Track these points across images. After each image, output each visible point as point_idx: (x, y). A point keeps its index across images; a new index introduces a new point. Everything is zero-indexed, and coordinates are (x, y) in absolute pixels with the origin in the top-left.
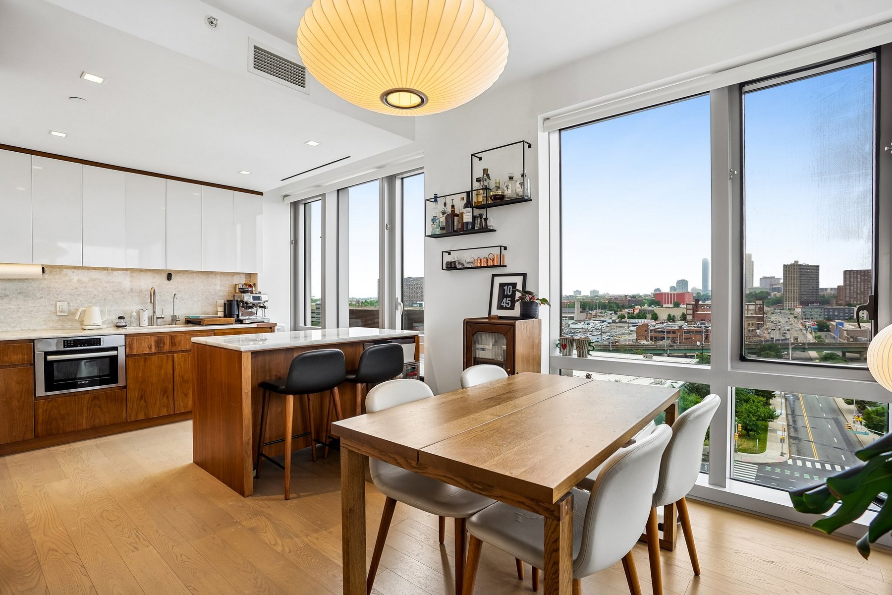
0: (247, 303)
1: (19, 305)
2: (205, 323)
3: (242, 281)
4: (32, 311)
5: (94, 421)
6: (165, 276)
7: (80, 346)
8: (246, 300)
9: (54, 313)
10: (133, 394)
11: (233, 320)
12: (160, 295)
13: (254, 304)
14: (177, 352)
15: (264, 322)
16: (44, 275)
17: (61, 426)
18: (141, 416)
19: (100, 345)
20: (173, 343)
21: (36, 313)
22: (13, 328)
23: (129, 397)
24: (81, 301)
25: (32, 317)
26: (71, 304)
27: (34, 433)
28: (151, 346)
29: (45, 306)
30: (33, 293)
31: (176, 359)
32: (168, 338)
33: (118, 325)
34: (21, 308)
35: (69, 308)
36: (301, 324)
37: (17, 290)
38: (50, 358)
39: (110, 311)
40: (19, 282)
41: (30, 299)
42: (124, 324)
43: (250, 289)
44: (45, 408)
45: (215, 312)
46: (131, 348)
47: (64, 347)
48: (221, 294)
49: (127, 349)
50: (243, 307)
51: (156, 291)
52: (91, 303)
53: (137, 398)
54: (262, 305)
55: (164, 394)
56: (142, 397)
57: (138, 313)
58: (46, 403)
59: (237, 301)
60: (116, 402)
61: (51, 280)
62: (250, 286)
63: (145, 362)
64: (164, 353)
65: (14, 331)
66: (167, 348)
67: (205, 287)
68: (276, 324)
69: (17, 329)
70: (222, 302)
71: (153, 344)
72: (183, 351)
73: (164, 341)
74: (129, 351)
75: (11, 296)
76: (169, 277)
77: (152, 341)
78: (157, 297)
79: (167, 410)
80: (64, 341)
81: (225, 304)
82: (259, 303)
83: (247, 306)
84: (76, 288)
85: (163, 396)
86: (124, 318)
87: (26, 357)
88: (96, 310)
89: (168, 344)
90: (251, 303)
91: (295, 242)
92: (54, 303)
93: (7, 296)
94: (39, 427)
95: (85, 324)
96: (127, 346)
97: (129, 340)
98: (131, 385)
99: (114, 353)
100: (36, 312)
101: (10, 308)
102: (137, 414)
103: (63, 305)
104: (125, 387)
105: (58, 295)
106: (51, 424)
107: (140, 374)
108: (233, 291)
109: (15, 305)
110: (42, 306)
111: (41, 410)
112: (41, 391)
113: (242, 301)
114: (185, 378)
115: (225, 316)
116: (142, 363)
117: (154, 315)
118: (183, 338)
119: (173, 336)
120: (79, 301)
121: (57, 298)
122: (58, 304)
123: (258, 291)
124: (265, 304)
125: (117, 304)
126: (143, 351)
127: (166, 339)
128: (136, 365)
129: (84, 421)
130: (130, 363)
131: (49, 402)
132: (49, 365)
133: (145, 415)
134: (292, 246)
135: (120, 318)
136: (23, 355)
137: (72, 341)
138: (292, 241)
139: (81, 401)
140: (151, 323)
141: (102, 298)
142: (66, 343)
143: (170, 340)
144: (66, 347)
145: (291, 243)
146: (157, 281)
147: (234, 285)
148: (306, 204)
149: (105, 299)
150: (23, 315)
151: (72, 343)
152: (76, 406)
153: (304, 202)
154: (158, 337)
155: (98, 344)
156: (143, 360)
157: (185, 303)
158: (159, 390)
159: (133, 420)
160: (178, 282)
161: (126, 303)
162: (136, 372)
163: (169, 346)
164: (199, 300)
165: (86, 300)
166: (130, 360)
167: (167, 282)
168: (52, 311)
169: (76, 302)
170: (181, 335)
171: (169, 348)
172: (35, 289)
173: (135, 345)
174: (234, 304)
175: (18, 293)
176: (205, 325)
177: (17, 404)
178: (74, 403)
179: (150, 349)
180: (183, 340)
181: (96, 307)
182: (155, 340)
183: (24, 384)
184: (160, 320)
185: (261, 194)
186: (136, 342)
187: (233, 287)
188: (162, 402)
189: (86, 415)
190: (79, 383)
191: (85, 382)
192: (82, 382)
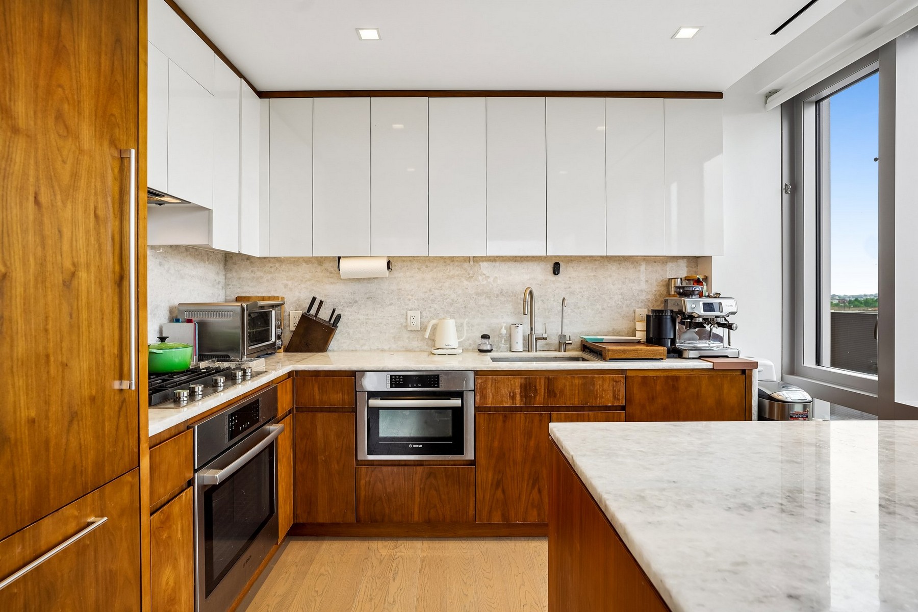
0: (691, 317)
1: (368, 314)
2: (610, 355)
3: (680, 272)
4: (381, 323)
5: (429, 512)
6: (550, 267)
7: (413, 387)
8: (689, 310)
9: (405, 327)
10: (485, 476)
11: (663, 349)
12: (542, 301)
13: (705, 319)
14: (557, 409)
15: (727, 357)
16: (390, 272)
17: (387, 510)
18: (497, 518)
19: (438, 387)
20: (551, 392)
21: (385, 327)
22: (362, 346)
23: (479, 481)
24: (436, 309)
25: (381, 332)
26: (424, 314)
27: (355, 514)
28: (514, 394)
29: (395, 317)
30: (382, 298)
32: (543, 382)
33: (481, 348)
34: (370, 319)
35: (421, 319)
36: (809, 361)
37: (366, 294)
38: (373, 403)
39: (473, 326)
40: (368, 283)
41: (379, 306)
42: (488, 348)
43: (699, 288)
44: (367, 479)
45: (631, 331)
46: (484, 396)
47: (391, 387)
48: (643, 297)
49: (478, 397)
50: (682, 323)
51: (535, 293)
52: (448, 312)
53: (492, 485)
54: (722, 321)
55: (533, 485)
56: (498, 483)
57: (509, 330)
58: (369, 473)
59: (672, 311)
60: (460, 486)
61: (405, 279)
62: (698, 282)
63: (504, 422)
64: (536, 409)
65: (363, 351)
66: (540, 400)
67: (613, 285)
68: (755, 365)
69: (366, 348)
70: (643, 312)
71: (518, 391)
72: (567, 408)
73: (535, 387)
74: (480, 399)
75: (360, 302)
76: (556, 269)
77: (517, 382)
78: (537, 305)
79: (539, 515)
80: (391, 376)
81: (648, 317)
82: (717, 317)
83: (691, 322)
84: (430, 290)
85: (533, 487)
86: (489, 338)
87: (346, 397)
88: (451, 324)
89: (543, 391)
90: (699, 316)
91: (793, 188)
92: (404, 312)
93: (356, 302)
94: (361, 507)
95: (437, 346)
96: (476, 391)
97: (480, 381)
98: (482, 461)
99: (456, 402)
100: (385, 325)
101: (359, 319)
102: (490, 513)
103: (415, 317)
104: (472, 463)
105: (409, 300)
106: (374, 505)
107: (496, 444)
108: (665, 293)
109: (363, 315)
110: (391, 317)
111: (363, 482)
112: (363, 454)
113: (681, 312)
115: (649, 341)
116: (500, 424)
117: (531, 334)
118: (568, 384)
119: (551, 377)
120: (432, 309)
121: (408, 305)
122: (410, 313)
123: (714, 291)
124: (731, 319)
125: (482, 314)
126: (502, 402)
127: (540, 383)
128: (490, 425)
129: (416, 509)
130: (482, 421)
131: (373, 471)
133: (503, 515)
134: (786, 196)
135: (485, 337)
136: (343, 394)
137: (401, 377)
138: (786, 185)
139: (413, 475)
140: (528, 347)
141: (461, 305)
142: (393, 380)
143: (546, 385)
144: (393, 386)
145: (784, 189)
146: (539, 275)
147: (665, 281)
148: (818, 103)
149: (465, 307)
150: (372, 329)
151: (401, 382)
152: (406, 483)
153: (814, 98)
154: (526, 378)
155: (436, 384)
156: (501, 417)
157: (581, 313)
158: (526, 475)
159: (485, 521)
160: (570, 277)
161: (493, 312)
162: (490, 438)
163: (544, 397)
164: (604, 309)
165: (442, 308)
166: (482, 416)
167: (553, 277)
168: (402, 324)
169: (430, 311)
170: (565, 378)
171: (544, 400)
172: (384, 293)
173: (490, 390)
174: (666, 318)
175: (367, 298)
176: (610, 359)
177: (336, 467)
178: (403, 476)
179: (513, 400)
180: (568, 387)
181: (451, 320)
182: (521, 384)
183: (344, 438)
184: (540, 343)
185: (718, 95)
186: (491, 386)
187: (665, 283)
188: (531, 497)
189: (419, 500)
190: (410, 446)
191: (418, 446)
192: (414, 446)
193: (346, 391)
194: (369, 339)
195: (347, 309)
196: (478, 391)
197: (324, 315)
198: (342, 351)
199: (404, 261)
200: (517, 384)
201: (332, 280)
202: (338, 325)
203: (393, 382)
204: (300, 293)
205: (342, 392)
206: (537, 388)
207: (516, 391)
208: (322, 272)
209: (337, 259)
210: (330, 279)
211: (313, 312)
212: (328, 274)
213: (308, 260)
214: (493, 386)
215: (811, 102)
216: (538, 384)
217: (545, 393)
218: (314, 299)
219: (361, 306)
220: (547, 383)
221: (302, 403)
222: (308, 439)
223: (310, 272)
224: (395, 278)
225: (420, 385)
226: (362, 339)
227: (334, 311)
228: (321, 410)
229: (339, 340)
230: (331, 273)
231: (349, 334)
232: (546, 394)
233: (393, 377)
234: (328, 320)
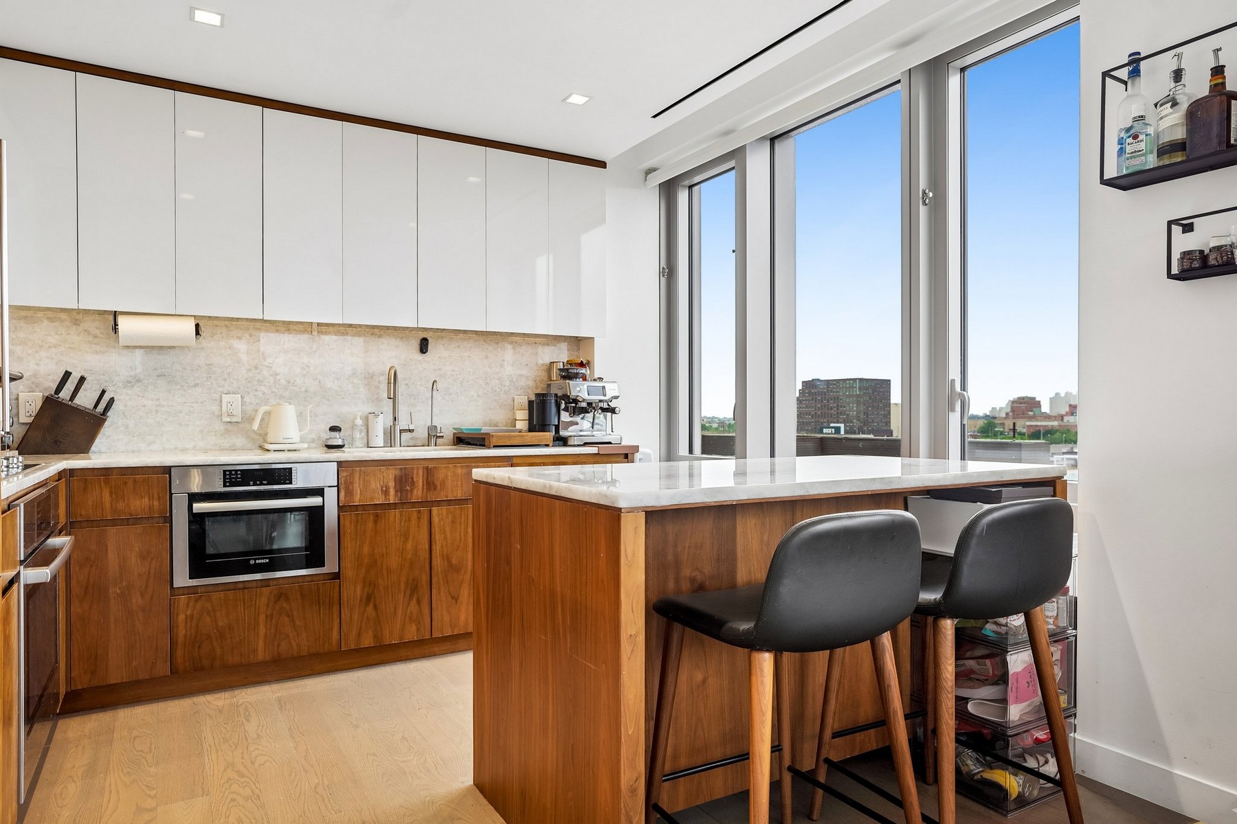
0: (575, 401)
1: (159, 399)
2: (494, 441)
3: (561, 355)
4: (180, 412)
5: (279, 645)
6: (416, 344)
7: (255, 484)
8: (573, 394)
9: (218, 416)
10: (353, 591)
11: (549, 435)
12: (407, 384)
13: (590, 404)
14: (438, 503)
15: (610, 443)
16: (201, 339)
17: (218, 651)
18: (368, 641)
19: (291, 483)
20: (430, 485)
21: (187, 417)
22: (149, 444)
23: (345, 598)
24: (264, 393)
25: (180, 425)
26: (247, 399)
27: (169, 664)
28: (388, 488)
29: (202, 402)
30: (182, 377)
31: (436, 519)
32: (421, 472)
33: (330, 443)
34: (163, 406)
35: (244, 407)
36: (683, 449)
37: (155, 369)
38: (199, 507)
39: (316, 416)
40: (159, 354)
41: (178, 387)
42: (340, 442)
43: (583, 371)
44: (189, 613)
45: (510, 422)
46: (350, 493)
47: (225, 486)
48: (523, 383)
49: (342, 494)
50: (566, 409)
51: (398, 373)
52: (281, 397)
53: (361, 601)
54: (605, 406)
55: (411, 595)
56: (369, 598)
57: (366, 420)
58: (192, 604)
59: (556, 395)
60: (320, 607)
61: (216, 348)
62: (582, 365)
63: (376, 522)
64: (414, 504)
66: (418, 494)
67: (490, 368)
68: (636, 448)
70: (524, 401)
71: (392, 484)
72: (449, 502)
73: (412, 478)
74: (346, 496)
75: (146, 382)
76: (424, 346)
77: (390, 475)
78: (401, 389)
79: (418, 630)
80: (225, 471)
81: (530, 403)
82: (600, 401)
83: (578, 408)
84: (256, 368)
85: (411, 599)
86: (340, 430)
87: (156, 503)
88: (290, 411)
89: (421, 485)
90: (584, 400)
91: (669, 272)
92: (217, 396)
93: (139, 381)
94: (179, 652)
95: (269, 439)
96: (341, 486)
97: (345, 474)
98: (349, 573)
99: (315, 501)
100: (187, 414)
101: (144, 406)
102: (359, 635)
103: (233, 403)
104: (336, 576)
105: (225, 380)
106: (199, 647)
107: (366, 549)
108: (546, 378)
109: (152, 400)
110: (197, 402)
111: (182, 617)
112: (182, 579)
113: (566, 397)
114: (454, 561)
115: (531, 429)
116: (370, 525)
117: (394, 424)
118: (449, 474)
119: (430, 468)
120: (259, 393)
121: (223, 386)
122: (226, 398)
123: (596, 376)
124: (613, 404)
125: (328, 400)
126: (372, 499)
127: (418, 474)
128: (359, 527)
129: (261, 644)
130: (347, 524)
131: (197, 601)
132: (197, 520)
133: (375, 636)
134: (663, 280)
135: (334, 429)
136: (151, 498)
137: (239, 472)
138: (663, 268)
139: (256, 600)
140: (390, 440)
142: (228, 477)
143: (425, 476)
144: (228, 484)
145: (661, 272)
146: (400, 355)
147: (546, 365)
148: (691, 187)
149: (306, 391)
150: (166, 419)
151: (239, 478)
152: (246, 611)
153: (687, 183)
154: (401, 469)
155: (287, 480)
156: (371, 517)
157: (452, 401)
158: (402, 585)
159: (353, 647)
160: (440, 357)
161: (343, 398)
162: (358, 544)
163: (423, 491)
164: (479, 396)
165: (273, 392)
166: (348, 517)
167: (420, 357)
168: (213, 412)
169: (256, 396)
170: (446, 467)
171: (422, 494)
172: (186, 369)
173: (357, 485)
174: (551, 403)
175: (158, 376)
176: (494, 446)
177: (140, 600)
178: (242, 603)
179: (386, 496)
180: (449, 478)
181: (290, 406)
182: (395, 476)
183: (152, 559)
184: (405, 436)
185: (602, 164)
186: (359, 480)
187: (545, 368)
188: (409, 610)
189: (264, 631)
190: (252, 562)
191: (262, 561)
192: (257, 561)
193: (156, 495)
194: (161, 435)
195: (125, 391)
196: (341, 487)
197: (85, 399)
198: (115, 452)
199: (217, 326)
200: (391, 476)
201: (97, 348)
202: (108, 414)
203: (228, 479)
204: (38, 364)
205: (149, 496)
206: (415, 480)
207: (390, 484)
208: (79, 335)
209: (111, 318)
210: (93, 345)
211: (65, 394)
212: (91, 339)
213: (54, 314)
214: (361, 479)
215: (684, 186)
216: (415, 475)
217: (423, 485)
218: (67, 375)
219: (147, 387)
220: (425, 474)
221: (81, 515)
222: (92, 566)
223: (56, 334)
224: (203, 348)
225: (265, 482)
226: (150, 435)
227: (103, 392)
228: (114, 522)
229: (109, 436)
230: (95, 336)
231: (127, 427)
232: (425, 487)
233: (227, 473)
234: (91, 406)
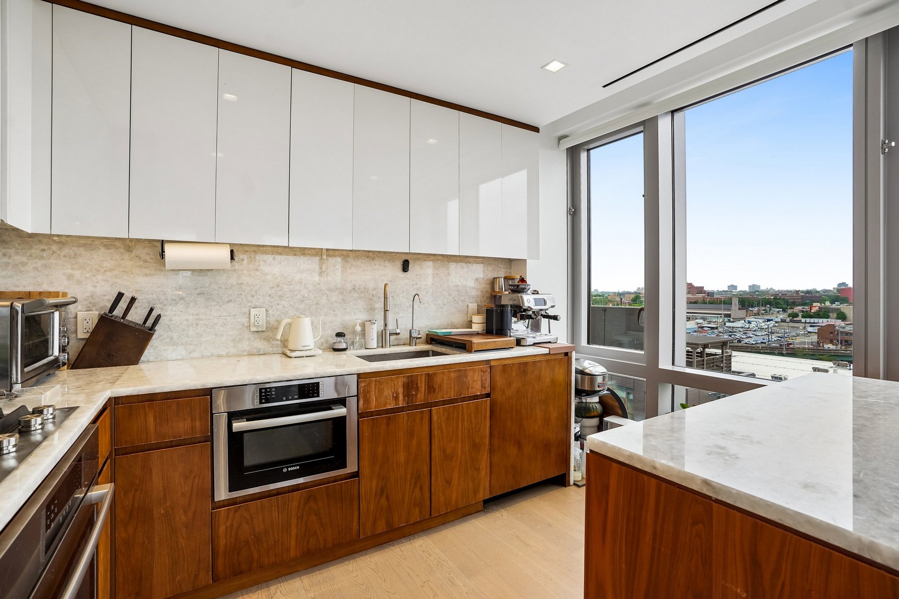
0: (524, 310)
1: (198, 314)
2: (475, 348)
4: (216, 324)
5: (308, 542)
6: (399, 265)
7: (287, 400)
8: (525, 305)
9: (247, 327)
10: (369, 485)
11: (513, 340)
12: (393, 296)
13: (535, 312)
14: (436, 404)
15: (550, 342)
16: (234, 262)
17: (256, 555)
18: (382, 528)
19: (318, 396)
20: (431, 388)
21: (221, 328)
22: (190, 353)
23: (363, 492)
24: (284, 307)
25: (216, 335)
26: (270, 312)
27: (210, 573)
28: (397, 394)
29: (234, 316)
30: (218, 294)
31: (435, 418)
32: (423, 378)
33: (336, 347)
34: (202, 320)
35: (268, 319)
37: (196, 289)
38: (238, 426)
39: (325, 324)
40: (199, 275)
41: (214, 303)
42: (344, 346)
44: (229, 523)
45: (467, 322)
46: (367, 401)
47: (261, 403)
48: (474, 293)
49: (361, 402)
51: (387, 289)
52: (298, 310)
53: (376, 494)
54: (544, 313)
55: (416, 483)
56: (382, 491)
57: (363, 325)
58: (231, 515)
60: (342, 504)
61: (246, 270)
62: (519, 280)
63: (388, 424)
64: (417, 407)
65: (192, 358)
66: (421, 397)
67: (452, 282)
68: (574, 348)
69: (195, 355)
70: (474, 306)
71: (401, 390)
72: (444, 403)
73: (417, 384)
74: (364, 404)
75: (188, 299)
76: (405, 266)
77: (400, 381)
78: (390, 301)
79: (420, 512)
80: (261, 389)
82: (542, 310)
83: (523, 314)
84: (278, 286)
85: (415, 487)
86: (344, 336)
87: (198, 424)
88: (306, 322)
89: (423, 389)
90: (531, 310)
91: (574, 211)
92: (246, 310)
93: (182, 299)
94: (220, 562)
95: (291, 347)
97: (363, 385)
98: (366, 472)
99: (340, 411)
100: (221, 326)
101: (186, 320)
102: (374, 523)
103: (259, 316)
104: (356, 475)
105: (253, 296)
106: (238, 553)
107: (380, 450)
109: (193, 315)
110: (230, 316)
111: (222, 529)
112: (222, 493)
113: (519, 307)
114: (449, 451)
116: (384, 428)
117: (385, 330)
118: (445, 378)
119: (431, 374)
120: (280, 307)
121: (250, 302)
122: (253, 312)
124: (549, 312)
125: (334, 311)
126: (385, 404)
127: (421, 380)
128: (374, 431)
129: (293, 543)
130: (365, 427)
131: (236, 511)
132: (236, 440)
133: (387, 523)
134: (570, 217)
135: (339, 335)
136: (193, 419)
137: (273, 389)
138: (570, 209)
139: (288, 505)
140: (382, 343)
141: (313, 302)
142: (263, 394)
143: (427, 382)
144: (263, 401)
145: (569, 211)
146: (388, 273)
147: (490, 280)
148: (588, 150)
149: (317, 304)
150: (204, 331)
151: (274, 395)
152: (280, 515)
153: (587, 147)
154: (408, 376)
155: (315, 393)
156: (385, 420)
157: (425, 308)
158: (409, 476)
159: (369, 534)
160: (417, 275)
161: (345, 309)
162: (374, 445)
163: (425, 394)
164: (444, 304)
165: (291, 305)
166: (365, 422)
167: (402, 275)
168: (243, 323)
169: (277, 310)
170: (443, 372)
171: (424, 397)
172: (221, 288)
173: (373, 393)
174: (507, 312)
175: (198, 294)
176: (475, 351)
177: (183, 518)
178: (276, 509)
179: (396, 401)
180: (445, 381)
181: (306, 318)
182: (404, 384)
183: (195, 477)
184: (393, 337)
185: (536, 129)
186: (375, 389)
187: (489, 282)
188: (413, 497)
189: (296, 531)
190: (285, 470)
191: (294, 468)
192: (289, 469)
193: (198, 416)
194: (201, 344)
195: (170, 308)
196: (361, 396)
197: (136, 316)
198: (161, 360)
199: (247, 251)
200: (400, 383)
201: (147, 271)
202: (156, 328)
203: (263, 396)
204: (95, 286)
205: (192, 417)
206: (419, 385)
207: (400, 390)
208: (131, 260)
209: (159, 245)
210: (144, 269)
211: (118, 312)
212: (142, 264)
213: (109, 243)
214: (376, 389)
215: (584, 149)
216: (419, 381)
217: (425, 389)
218: (120, 296)
219: (189, 304)
220: (427, 380)
221: (126, 441)
222: (136, 490)
223: (112, 260)
224: (235, 270)
225: (296, 397)
226: (191, 344)
227: (152, 310)
228: (158, 447)
229: (157, 347)
230: (145, 261)
231: (171, 339)
232: (427, 391)
233: (263, 391)
234: (141, 322)
